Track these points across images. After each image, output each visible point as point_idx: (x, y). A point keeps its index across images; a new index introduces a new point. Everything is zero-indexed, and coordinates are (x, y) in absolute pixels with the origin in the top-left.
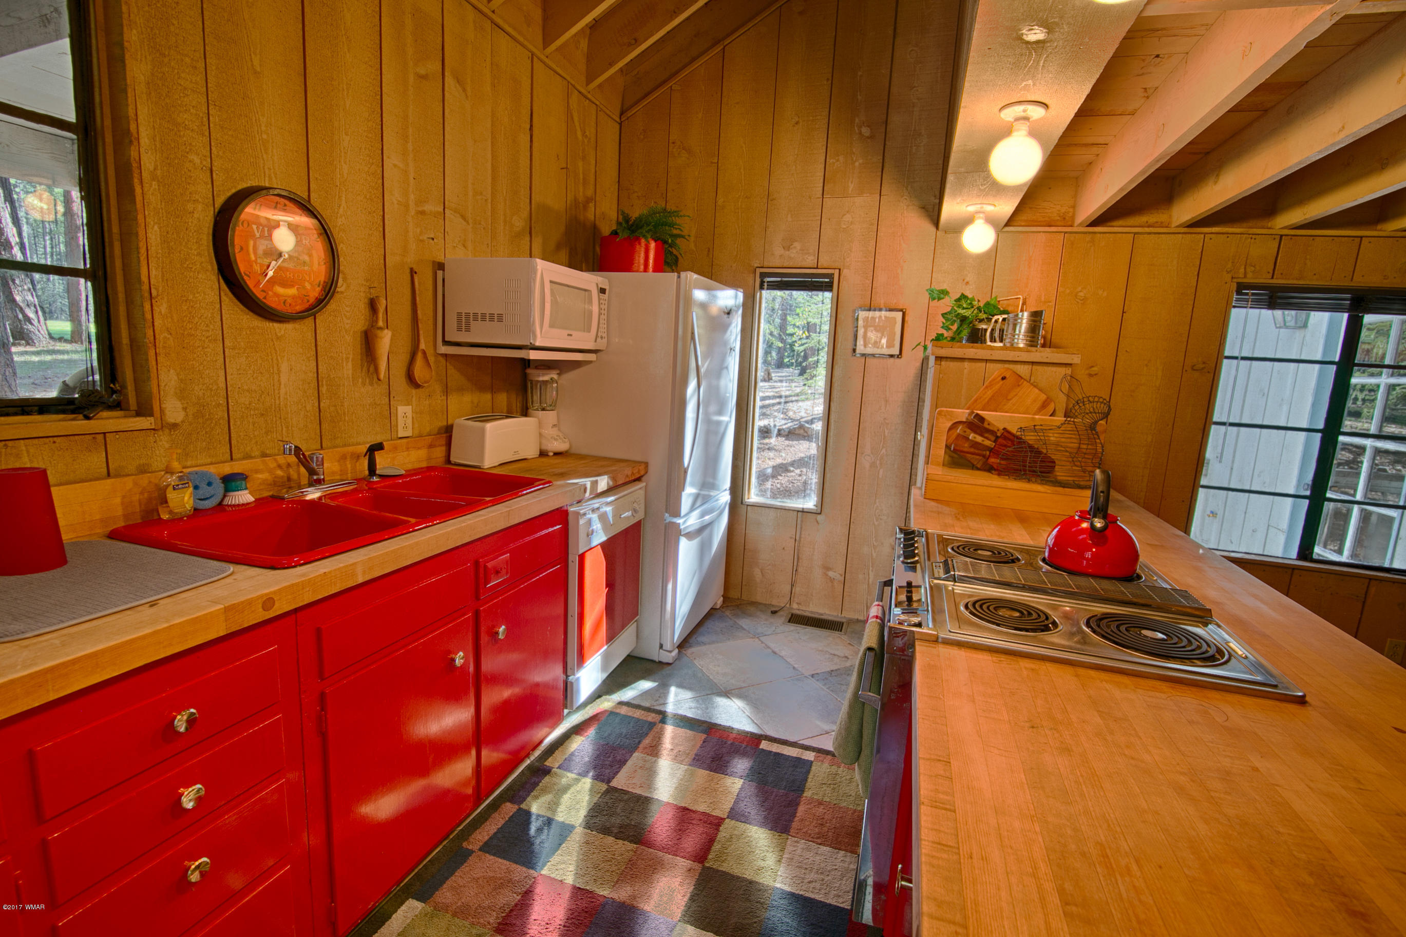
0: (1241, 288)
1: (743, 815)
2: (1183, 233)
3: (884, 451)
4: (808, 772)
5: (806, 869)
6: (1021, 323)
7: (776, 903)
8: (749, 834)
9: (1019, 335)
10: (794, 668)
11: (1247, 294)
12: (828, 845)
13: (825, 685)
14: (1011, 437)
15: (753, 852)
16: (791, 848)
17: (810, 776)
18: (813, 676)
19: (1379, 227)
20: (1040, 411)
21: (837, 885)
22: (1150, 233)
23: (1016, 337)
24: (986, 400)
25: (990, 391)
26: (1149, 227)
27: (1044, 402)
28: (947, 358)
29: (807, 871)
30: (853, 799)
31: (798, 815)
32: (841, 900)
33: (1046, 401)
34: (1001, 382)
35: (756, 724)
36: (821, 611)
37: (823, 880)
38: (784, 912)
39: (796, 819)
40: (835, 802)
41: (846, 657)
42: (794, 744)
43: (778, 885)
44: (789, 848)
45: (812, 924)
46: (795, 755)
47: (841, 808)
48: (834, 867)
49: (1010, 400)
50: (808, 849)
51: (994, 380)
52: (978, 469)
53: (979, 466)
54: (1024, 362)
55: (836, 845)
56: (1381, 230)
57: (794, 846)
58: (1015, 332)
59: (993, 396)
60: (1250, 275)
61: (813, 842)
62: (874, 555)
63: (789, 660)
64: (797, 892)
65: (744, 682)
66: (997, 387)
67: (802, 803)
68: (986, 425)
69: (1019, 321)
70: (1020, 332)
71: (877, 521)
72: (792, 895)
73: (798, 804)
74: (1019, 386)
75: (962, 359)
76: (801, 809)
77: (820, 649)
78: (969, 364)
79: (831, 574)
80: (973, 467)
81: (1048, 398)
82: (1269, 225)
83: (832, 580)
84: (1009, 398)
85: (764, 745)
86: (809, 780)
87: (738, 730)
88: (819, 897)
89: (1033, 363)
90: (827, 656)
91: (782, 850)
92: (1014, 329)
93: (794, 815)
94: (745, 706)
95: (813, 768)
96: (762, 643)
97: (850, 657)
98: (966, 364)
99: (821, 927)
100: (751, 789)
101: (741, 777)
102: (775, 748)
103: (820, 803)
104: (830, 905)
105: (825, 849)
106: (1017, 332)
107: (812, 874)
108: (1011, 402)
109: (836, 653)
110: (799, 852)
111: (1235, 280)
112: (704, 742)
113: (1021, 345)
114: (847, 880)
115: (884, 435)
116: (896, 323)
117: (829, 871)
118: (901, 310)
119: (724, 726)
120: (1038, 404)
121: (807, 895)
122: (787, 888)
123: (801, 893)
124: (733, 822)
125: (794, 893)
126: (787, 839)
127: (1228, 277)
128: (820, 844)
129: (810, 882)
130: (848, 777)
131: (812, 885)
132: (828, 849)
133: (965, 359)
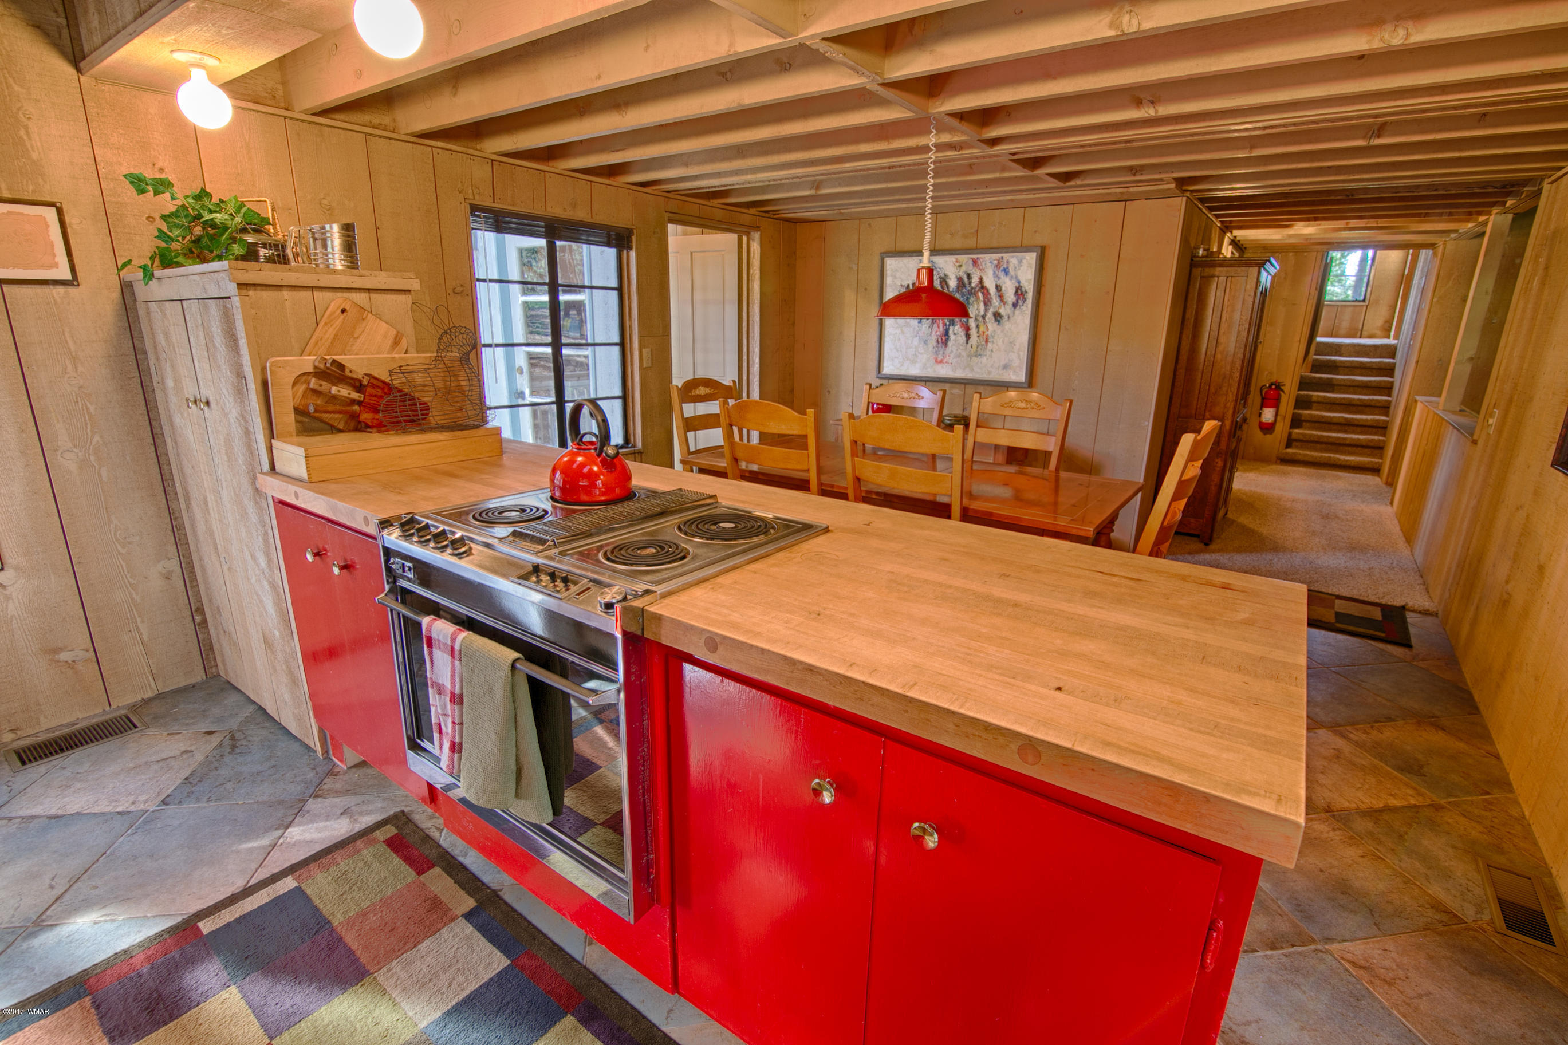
0: (474, 209)
1: (289, 1016)
2: (413, 143)
3: (97, 438)
4: (308, 899)
5: (430, 980)
6: (332, 238)
7: (444, 1039)
8: (326, 1022)
9: (333, 254)
10: (119, 813)
11: (479, 216)
12: (424, 939)
13: (198, 800)
14: (380, 384)
15: (355, 1030)
16: (392, 982)
17: (317, 902)
18: (164, 802)
19: (551, 164)
20: (394, 349)
21: (477, 958)
22: (380, 137)
23: (330, 256)
24: (330, 341)
25: (331, 329)
26: (373, 127)
27: (396, 338)
28: (254, 285)
29: (434, 981)
30: (392, 878)
31: (354, 947)
32: (494, 965)
33: (397, 336)
34: (342, 316)
35: (154, 917)
36: (68, 720)
37: (458, 970)
38: (462, 1035)
39: (358, 953)
40: (378, 899)
41: (186, 752)
42: (247, 892)
43: (424, 1024)
44: (388, 985)
45: (498, 1012)
46: (267, 900)
47: (391, 898)
48: (454, 949)
49: (358, 338)
50: (409, 963)
51: (333, 313)
52: (341, 431)
53: (341, 427)
54: (360, 289)
55: (430, 930)
56: (553, 167)
57: (392, 976)
58: (326, 250)
59: (336, 335)
60: (477, 197)
61: (406, 952)
62: (137, 598)
63: (97, 810)
64: (449, 1007)
65: (52, 887)
66: (338, 323)
67: (343, 934)
68: (347, 373)
69: (328, 235)
70: (333, 248)
71: (123, 547)
72: (449, 1013)
73: (341, 939)
74: (363, 319)
75: (279, 287)
76: (350, 939)
77: (131, 765)
78: (290, 293)
79: (64, 656)
80: (334, 430)
81: (398, 332)
82: (478, 147)
83: (71, 665)
84: (355, 336)
85: (206, 927)
86: (321, 906)
87: (140, 945)
88: (473, 986)
89: (369, 290)
90: (156, 767)
91: (384, 992)
92: (325, 246)
93: (351, 952)
94: (103, 912)
95: (309, 892)
96: (10, 819)
97: (192, 748)
98: (286, 294)
99: (508, 1003)
100: (260, 986)
101: (225, 986)
102: (228, 916)
103: (364, 914)
104: (491, 979)
105: (425, 945)
106: (329, 250)
107: (443, 977)
108: (359, 340)
109: (164, 755)
110: (403, 975)
111: (467, 201)
112: (97, 1008)
113: (340, 268)
114: (478, 945)
115: (89, 413)
116: (48, 226)
117: (454, 957)
118: (51, 204)
119: (107, 961)
120: (390, 341)
121: (461, 997)
122: (439, 1014)
123: (454, 1003)
124: (286, 1034)
125: (448, 1011)
126: (375, 978)
127: (461, 197)
128: (415, 946)
129: (450, 985)
130: (361, 864)
131: (455, 985)
132: (427, 942)
133: (281, 286)
